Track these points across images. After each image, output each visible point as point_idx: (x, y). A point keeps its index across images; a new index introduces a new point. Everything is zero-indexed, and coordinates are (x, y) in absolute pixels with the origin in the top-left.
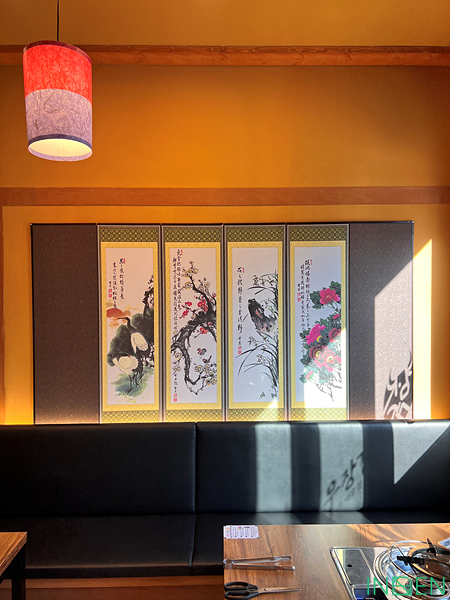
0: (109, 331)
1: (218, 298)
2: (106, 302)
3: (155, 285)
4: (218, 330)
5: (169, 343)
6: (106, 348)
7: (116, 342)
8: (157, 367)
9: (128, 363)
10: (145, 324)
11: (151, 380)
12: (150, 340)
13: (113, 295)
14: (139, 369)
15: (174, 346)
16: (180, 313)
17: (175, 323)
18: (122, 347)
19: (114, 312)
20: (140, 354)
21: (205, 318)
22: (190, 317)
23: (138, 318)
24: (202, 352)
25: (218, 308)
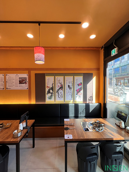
0: (47, 90)
1: (63, 85)
2: (46, 85)
3: (54, 83)
4: (63, 90)
5: (56, 92)
6: (46, 92)
8: (54, 95)
9: (50, 95)
10: (52, 89)
11: (53, 97)
12: (53, 91)
17: (57, 88)
18: (49, 92)
19: (48, 87)
20: (51, 93)
21: (61, 88)
22: (59, 87)
24: (61, 93)
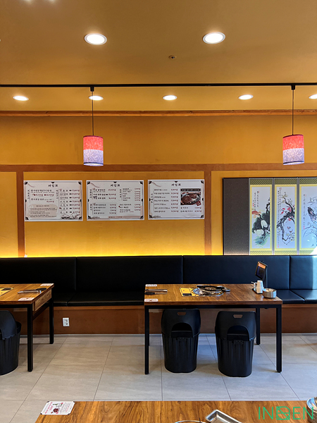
0: (253, 219)
1: (296, 207)
2: (252, 208)
3: (271, 202)
4: (295, 219)
5: (276, 224)
6: (252, 226)
7: (255, 224)
8: (271, 235)
9: (260, 232)
10: (266, 217)
11: (269, 238)
12: (268, 223)
13: (254, 205)
14: (264, 235)
15: (278, 226)
16: (280, 213)
17: (278, 216)
18: (258, 226)
19: (255, 212)
20: (264, 229)
21: (290, 214)
22: (284, 214)
23: (264, 215)
24: (289, 228)
25: (295, 211)
